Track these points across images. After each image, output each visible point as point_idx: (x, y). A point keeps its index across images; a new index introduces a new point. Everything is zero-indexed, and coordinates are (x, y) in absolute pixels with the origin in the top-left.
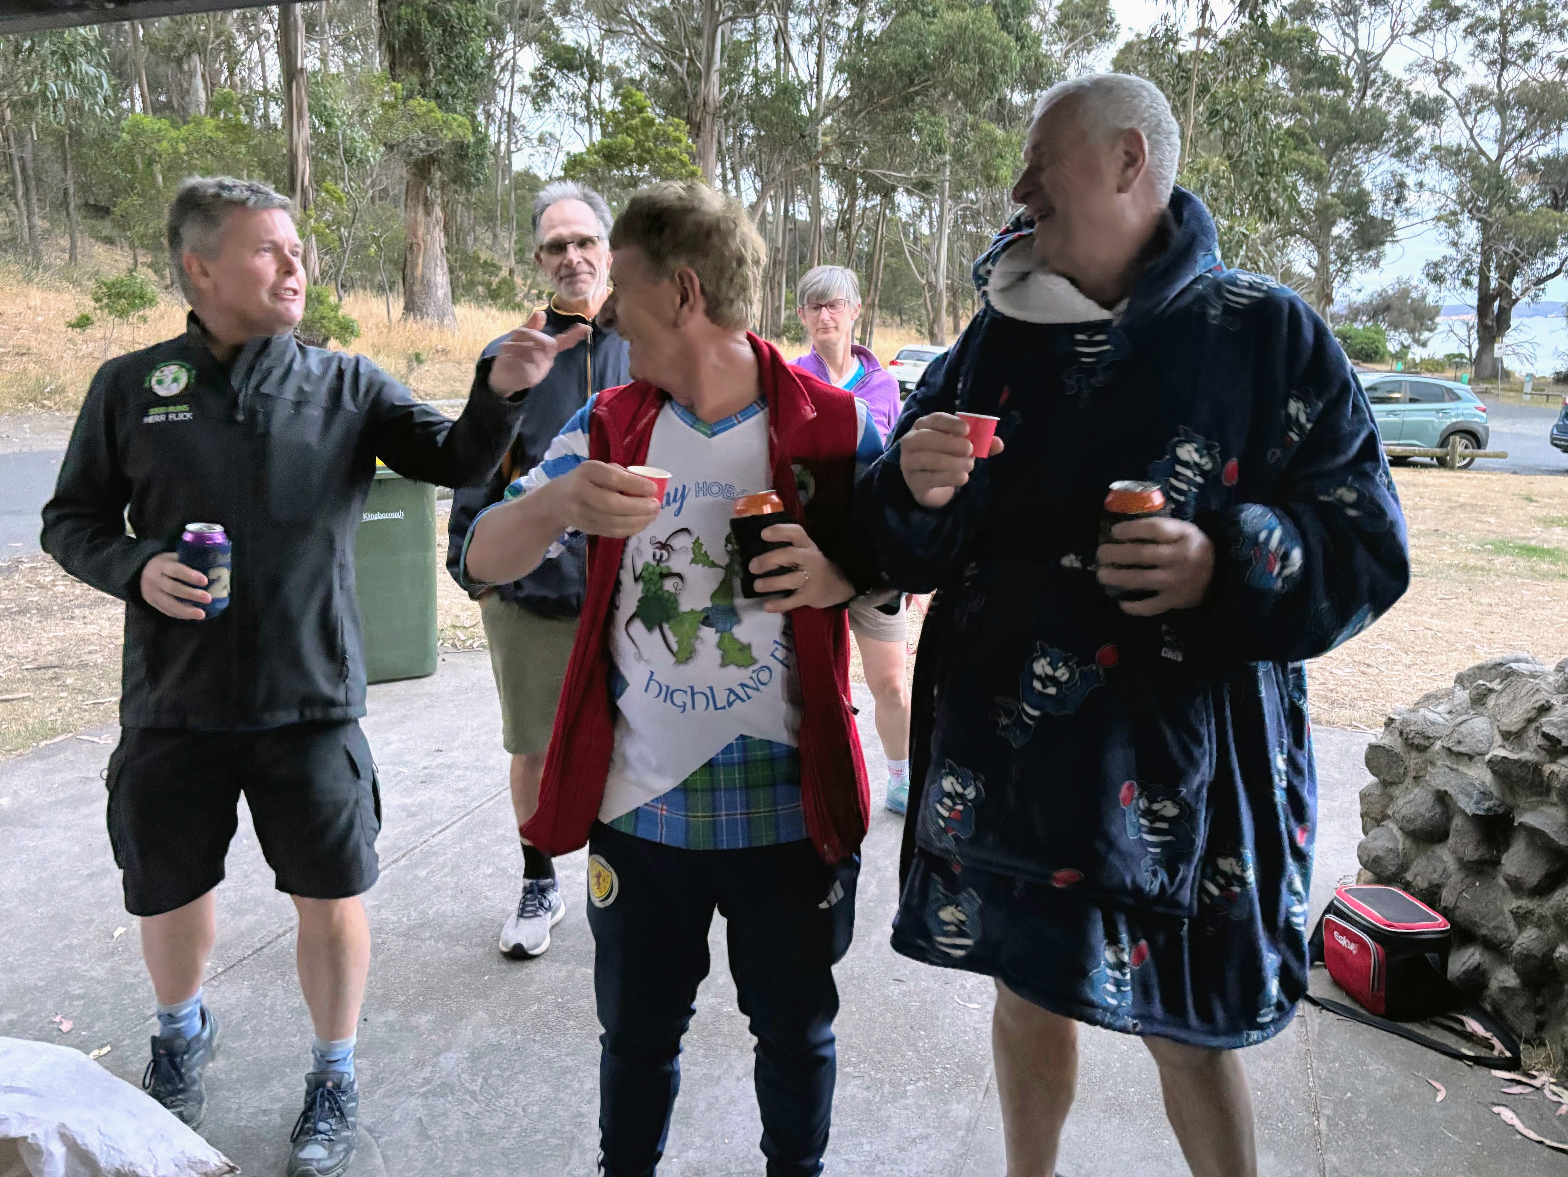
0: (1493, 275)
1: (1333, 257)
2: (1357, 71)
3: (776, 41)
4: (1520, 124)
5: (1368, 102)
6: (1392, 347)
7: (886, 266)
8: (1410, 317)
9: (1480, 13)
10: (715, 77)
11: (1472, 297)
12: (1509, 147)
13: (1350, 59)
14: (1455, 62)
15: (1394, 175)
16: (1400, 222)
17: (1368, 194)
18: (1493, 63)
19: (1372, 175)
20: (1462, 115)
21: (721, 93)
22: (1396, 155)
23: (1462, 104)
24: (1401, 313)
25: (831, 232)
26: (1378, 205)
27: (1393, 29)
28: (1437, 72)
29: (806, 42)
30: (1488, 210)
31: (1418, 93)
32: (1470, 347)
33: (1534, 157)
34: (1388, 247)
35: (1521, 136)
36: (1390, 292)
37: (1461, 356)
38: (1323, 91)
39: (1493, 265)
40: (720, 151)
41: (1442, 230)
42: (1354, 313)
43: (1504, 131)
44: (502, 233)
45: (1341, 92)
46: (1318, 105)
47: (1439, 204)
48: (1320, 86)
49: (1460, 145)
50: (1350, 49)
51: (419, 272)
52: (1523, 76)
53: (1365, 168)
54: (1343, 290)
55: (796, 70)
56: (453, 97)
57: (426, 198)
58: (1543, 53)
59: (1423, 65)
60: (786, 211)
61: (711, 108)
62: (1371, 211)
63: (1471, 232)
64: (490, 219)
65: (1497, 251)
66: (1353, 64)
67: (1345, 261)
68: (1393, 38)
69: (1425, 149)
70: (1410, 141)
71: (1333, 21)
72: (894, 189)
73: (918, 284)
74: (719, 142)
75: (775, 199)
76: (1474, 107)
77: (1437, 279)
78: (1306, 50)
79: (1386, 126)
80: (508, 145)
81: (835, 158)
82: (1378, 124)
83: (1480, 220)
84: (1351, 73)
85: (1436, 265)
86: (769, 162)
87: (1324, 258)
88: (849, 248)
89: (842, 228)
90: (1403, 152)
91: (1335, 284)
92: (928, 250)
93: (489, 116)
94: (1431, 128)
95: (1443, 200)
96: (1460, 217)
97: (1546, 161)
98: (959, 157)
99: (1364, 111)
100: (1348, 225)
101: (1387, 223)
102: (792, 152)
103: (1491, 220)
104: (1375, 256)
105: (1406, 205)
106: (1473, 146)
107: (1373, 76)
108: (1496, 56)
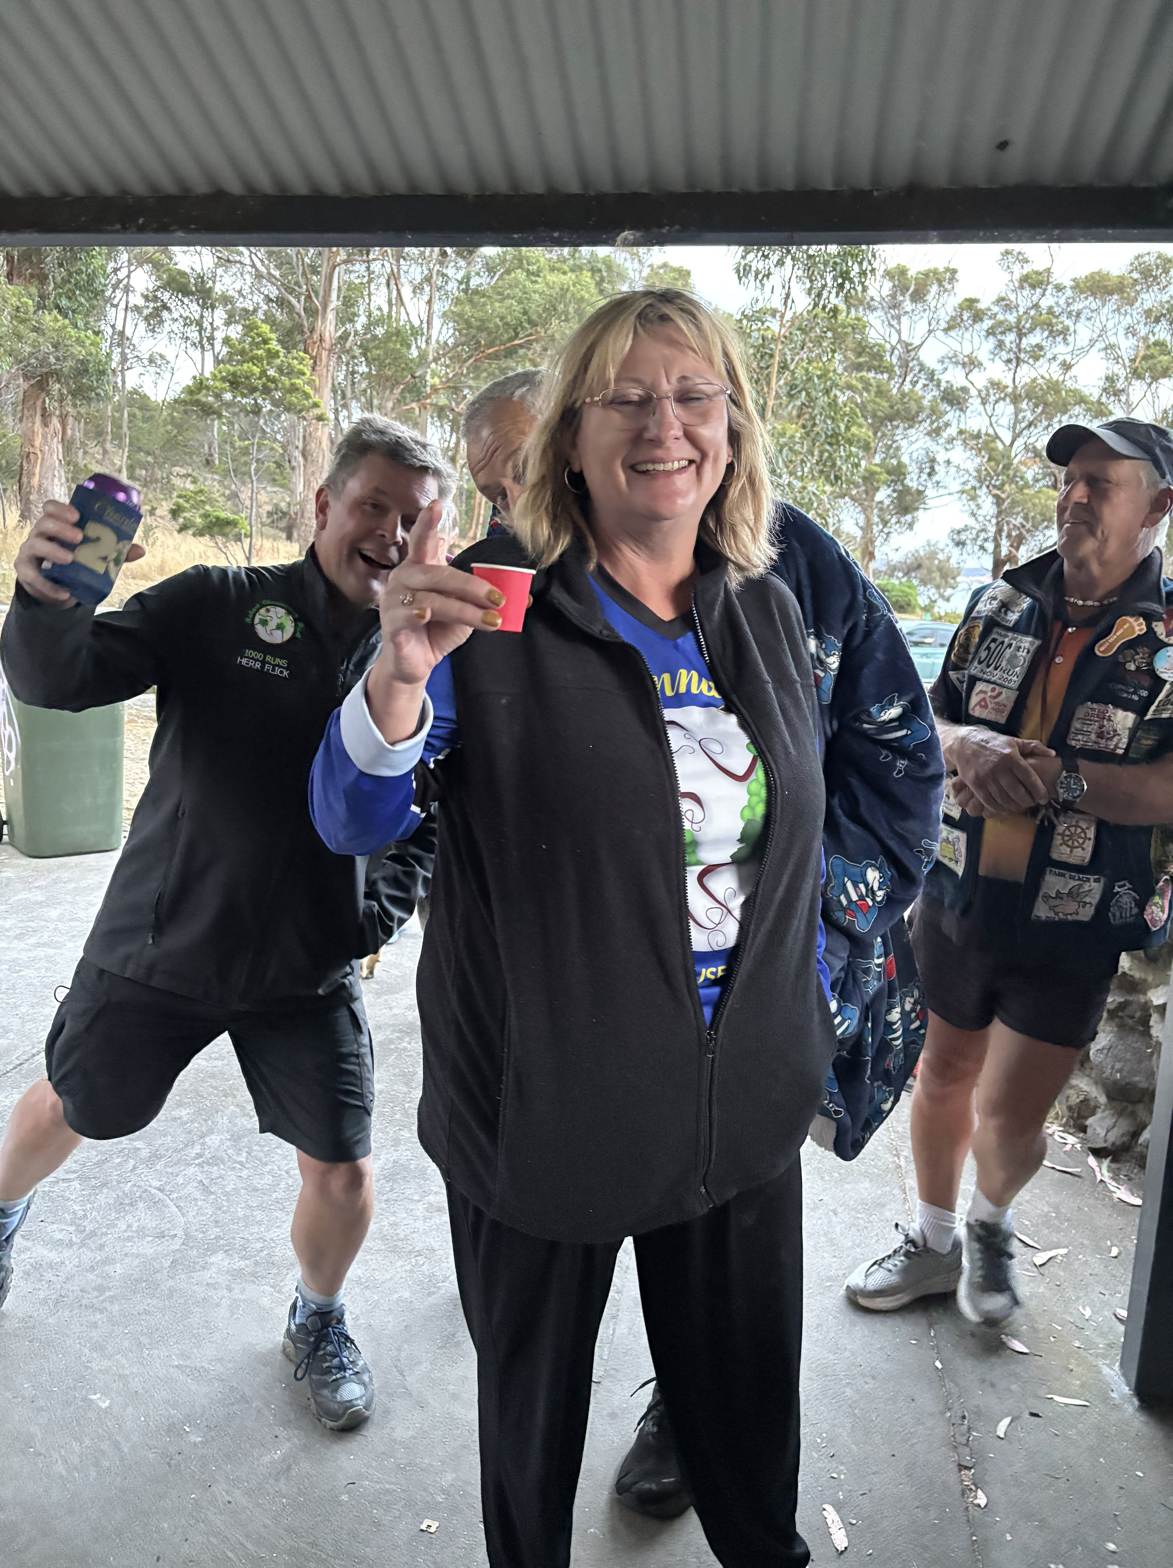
0: (1005, 544)
1: (876, 519)
2: (900, 358)
3: (388, 285)
4: (1030, 416)
5: (907, 387)
6: (922, 601)
8: (937, 575)
9: (1000, 317)
10: (331, 316)
11: (987, 561)
12: (1018, 435)
13: (893, 348)
14: (979, 358)
15: (926, 452)
16: (930, 492)
17: (905, 466)
18: (1009, 361)
19: (909, 451)
20: (984, 403)
21: (336, 331)
22: (929, 434)
23: (983, 394)
24: (930, 572)
26: (913, 476)
27: (930, 325)
28: (964, 365)
29: (417, 289)
30: (1000, 488)
31: (948, 382)
33: (1038, 445)
34: (920, 514)
35: (1029, 426)
36: (922, 553)
38: (871, 375)
39: (1004, 534)
40: (333, 385)
41: (965, 502)
42: (892, 570)
43: (1017, 421)
44: (112, 450)
45: (886, 376)
46: (867, 386)
47: (963, 480)
48: (869, 370)
49: (979, 431)
50: (894, 340)
51: (35, 481)
52: (1033, 374)
53: (904, 444)
54: (885, 549)
55: (408, 314)
56: (74, 311)
57: (44, 409)
58: (1049, 355)
59: (953, 359)
61: (327, 345)
62: (907, 482)
63: (988, 506)
64: (100, 434)
65: (1008, 523)
66: (896, 352)
67: (885, 523)
68: (930, 332)
69: (952, 431)
70: (939, 424)
71: (879, 313)
74: (333, 378)
76: (992, 399)
77: (960, 544)
78: (858, 336)
79: (921, 409)
81: (442, 400)
82: (914, 406)
83: (994, 496)
84: (895, 361)
85: (959, 532)
87: (868, 520)
90: (935, 433)
91: (877, 543)
94: (958, 413)
95: (966, 476)
96: (978, 492)
99: (904, 395)
100: (889, 491)
101: (920, 493)
102: (403, 391)
103: (1003, 496)
104: (909, 521)
105: (936, 478)
106: (991, 431)
107: (912, 364)
108: (1011, 355)
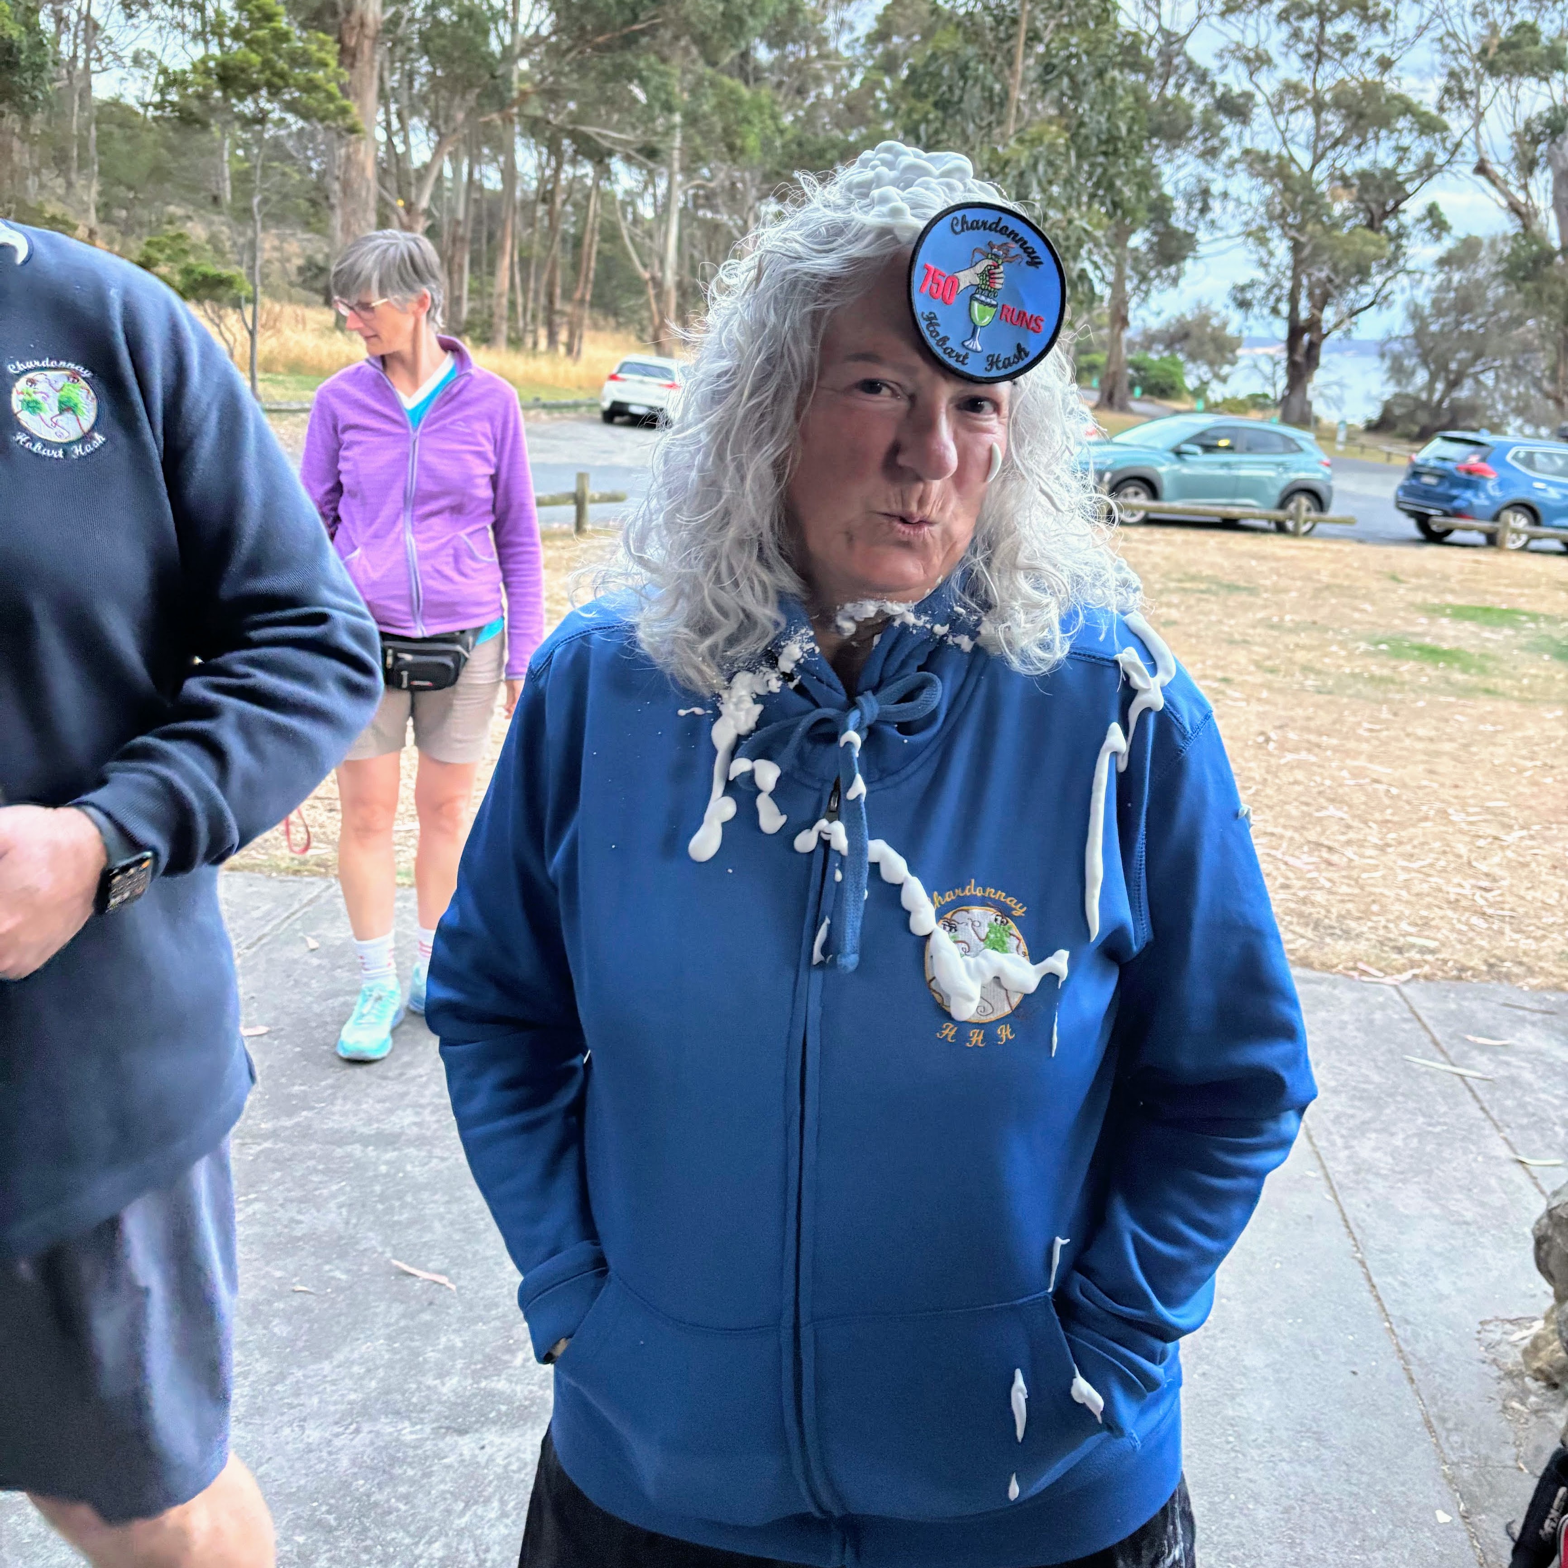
0: (1304, 303)
1: (1130, 272)
2: (1160, 53)
4: (1336, 130)
5: (1170, 92)
6: (1191, 382)
7: (599, 253)
8: (1209, 348)
11: (1281, 330)
12: (1322, 156)
13: (1152, 38)
14: (1268, 51)
15: (1198, 180)
16: (1202, 235)
17: (1170, 200)
18: (1308, 56)
19: (1175, 179)
20: (1274, 115)
21: (383, 12)
22: (1201, 156)
23: (1274, 101)
24: (1201, 343)
25: (527, 206)
26: (1181, 213)
28: (1247, 60)
30: (1300, 228)
31: (1226, 86)
32: (1274, 385)
33: (1348, 171)
34: (1188, 265)
35: (1334, 145)
36: (1189, 318)
37: (1266, 396)
39: (1304, 292)
40: (382, 89)
41: (1251, 247)
42: (1150, 340)
43: (1319, 138)
44: (79, 182)
45: (1141, 77)
47: (1245, 218)
49: (1270, 151)
50: (1152, 27)
52: (1341, 74)
53: (1167, 169)
59: (1234, 53)
60: (471, 174)
61: (370, 31)
62: (1173, 221)
63: (1281, 250)
64: (61, 161)
65: (1310, 276)
66: (1155, 44)
67: (1143, 278)
68: (1199, 18)
69: (1234, 151)
70: (1215, 142)
72: (610, 153)
73: (638, 278)
74: (381, 79)
75: (454, 158)
76: (1288, 106)
77: (1244, 305)
79: (1191, 121)
80: (87, 62)
81: (535, 109)
82: (1182, 118)
83: (1293, 239)
84: (1153, 54)
85: (1243, 289)
86: (449, 107)
87: (1119, 274)
88: (553, 227)
89: (544, 200)
90: (1210, 154)
91: (1132, 305)
92: (651, 237)
93: (60, 20)
94: (1240, 126)
95: (1251, 213)
96: (1269, 234)
97: (1363, 175)
98: (692, 119)
99: (1166, 103)
100: (1147, 235)
101: (1190, 236)
102: (479, 96)
103: (1303, 239)
104: (1174, 274)
105: (1209, 216)
106: (1284, 152)
107: (1176, 61)
108: (1311, 48)
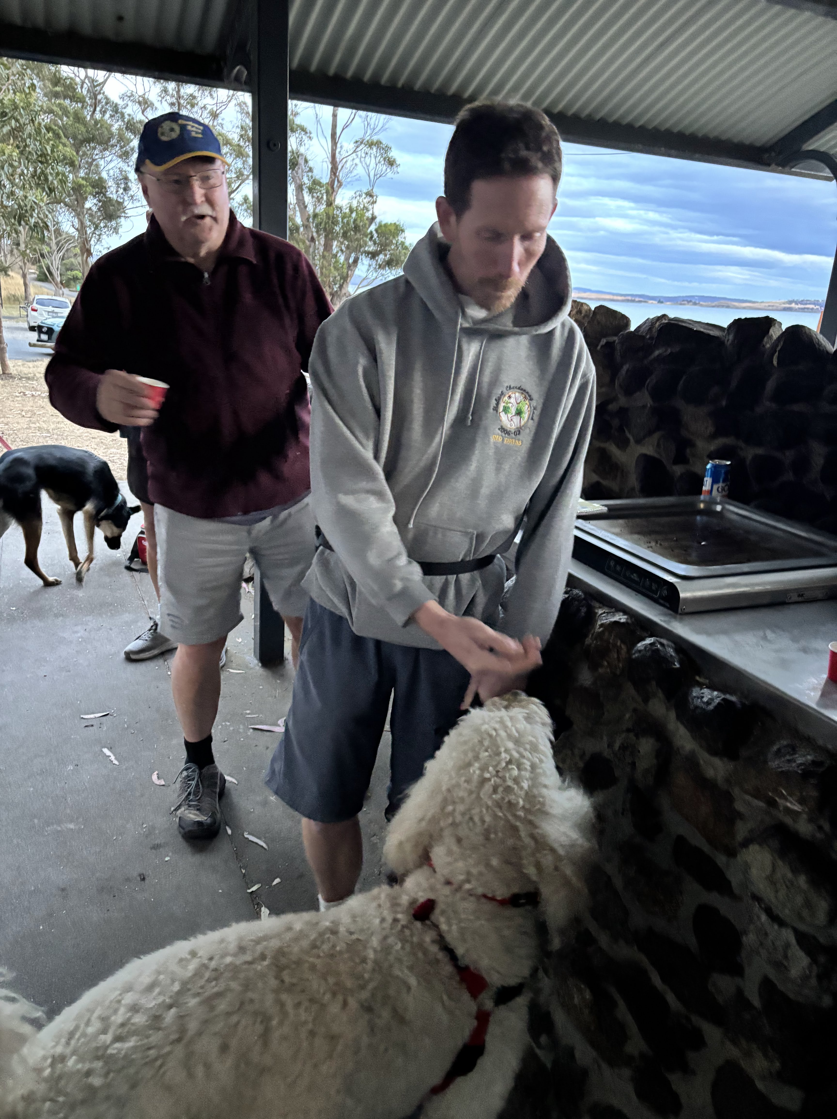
1: (88, 223)
2: (88, 91)
5: (98, 116)
13: (83, 82)
14: (150, 99)
15: (121, 171)
16: (128, 204)
17: (106, 181)
18: (172, 104)
19: (107, 168)
22: (120, 157)
26: (113, 190)
28: (140, 103)
31: (129, 115)
34: (122, 221)
38: (68, 103)
45: (80, 105)
46: (65, 112)
48: (65, 99)
54: (97, 247)
59: (131, 97)
62: (109, 194)
66: (85, 86)
67: (97, 226)
79: (111, 135)
82: (106, 133)
84: (85, 92)
87: (82, 223)
91: (92, 243)
99: (96, 122)
100: (95, 201)
101: (120, 204)
104: (115, 225)
107: (99, 97)
108: (174, 100)
